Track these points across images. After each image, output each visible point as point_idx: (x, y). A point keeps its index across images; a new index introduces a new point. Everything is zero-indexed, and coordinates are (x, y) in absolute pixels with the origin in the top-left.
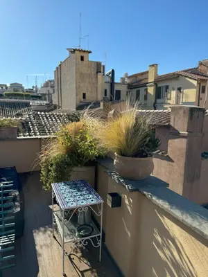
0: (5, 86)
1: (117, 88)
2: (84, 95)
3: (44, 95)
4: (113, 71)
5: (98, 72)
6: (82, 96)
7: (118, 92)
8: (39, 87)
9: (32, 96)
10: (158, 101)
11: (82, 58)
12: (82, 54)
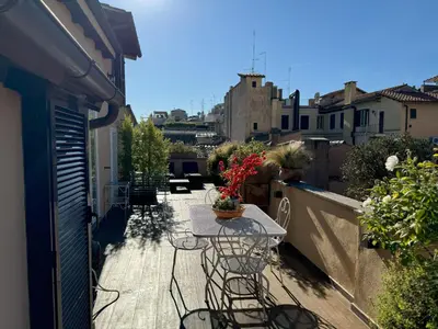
0: (166, 113)
1: (302, 113)
2: (255, 125)
3: (212, 124)
4: (297, 92)
5: (273, 98)
6: (252, 126)
7: (305, 119)
8: (206, 113)
9: (198, 127)
10: (358, 129)
11: (254, 84)
12: (254, 80)
